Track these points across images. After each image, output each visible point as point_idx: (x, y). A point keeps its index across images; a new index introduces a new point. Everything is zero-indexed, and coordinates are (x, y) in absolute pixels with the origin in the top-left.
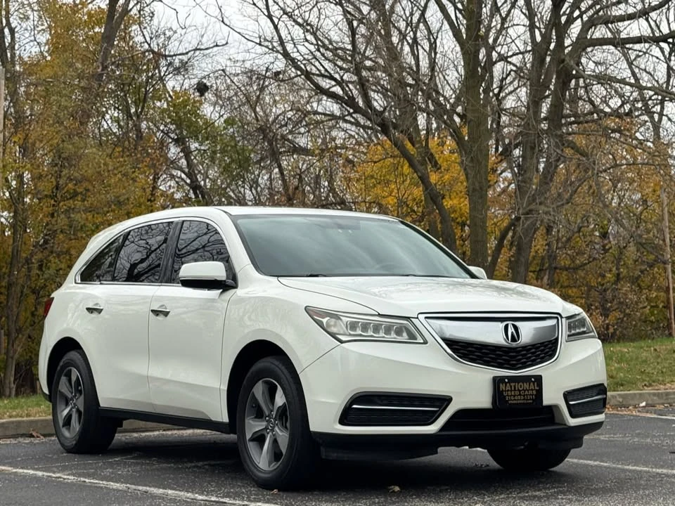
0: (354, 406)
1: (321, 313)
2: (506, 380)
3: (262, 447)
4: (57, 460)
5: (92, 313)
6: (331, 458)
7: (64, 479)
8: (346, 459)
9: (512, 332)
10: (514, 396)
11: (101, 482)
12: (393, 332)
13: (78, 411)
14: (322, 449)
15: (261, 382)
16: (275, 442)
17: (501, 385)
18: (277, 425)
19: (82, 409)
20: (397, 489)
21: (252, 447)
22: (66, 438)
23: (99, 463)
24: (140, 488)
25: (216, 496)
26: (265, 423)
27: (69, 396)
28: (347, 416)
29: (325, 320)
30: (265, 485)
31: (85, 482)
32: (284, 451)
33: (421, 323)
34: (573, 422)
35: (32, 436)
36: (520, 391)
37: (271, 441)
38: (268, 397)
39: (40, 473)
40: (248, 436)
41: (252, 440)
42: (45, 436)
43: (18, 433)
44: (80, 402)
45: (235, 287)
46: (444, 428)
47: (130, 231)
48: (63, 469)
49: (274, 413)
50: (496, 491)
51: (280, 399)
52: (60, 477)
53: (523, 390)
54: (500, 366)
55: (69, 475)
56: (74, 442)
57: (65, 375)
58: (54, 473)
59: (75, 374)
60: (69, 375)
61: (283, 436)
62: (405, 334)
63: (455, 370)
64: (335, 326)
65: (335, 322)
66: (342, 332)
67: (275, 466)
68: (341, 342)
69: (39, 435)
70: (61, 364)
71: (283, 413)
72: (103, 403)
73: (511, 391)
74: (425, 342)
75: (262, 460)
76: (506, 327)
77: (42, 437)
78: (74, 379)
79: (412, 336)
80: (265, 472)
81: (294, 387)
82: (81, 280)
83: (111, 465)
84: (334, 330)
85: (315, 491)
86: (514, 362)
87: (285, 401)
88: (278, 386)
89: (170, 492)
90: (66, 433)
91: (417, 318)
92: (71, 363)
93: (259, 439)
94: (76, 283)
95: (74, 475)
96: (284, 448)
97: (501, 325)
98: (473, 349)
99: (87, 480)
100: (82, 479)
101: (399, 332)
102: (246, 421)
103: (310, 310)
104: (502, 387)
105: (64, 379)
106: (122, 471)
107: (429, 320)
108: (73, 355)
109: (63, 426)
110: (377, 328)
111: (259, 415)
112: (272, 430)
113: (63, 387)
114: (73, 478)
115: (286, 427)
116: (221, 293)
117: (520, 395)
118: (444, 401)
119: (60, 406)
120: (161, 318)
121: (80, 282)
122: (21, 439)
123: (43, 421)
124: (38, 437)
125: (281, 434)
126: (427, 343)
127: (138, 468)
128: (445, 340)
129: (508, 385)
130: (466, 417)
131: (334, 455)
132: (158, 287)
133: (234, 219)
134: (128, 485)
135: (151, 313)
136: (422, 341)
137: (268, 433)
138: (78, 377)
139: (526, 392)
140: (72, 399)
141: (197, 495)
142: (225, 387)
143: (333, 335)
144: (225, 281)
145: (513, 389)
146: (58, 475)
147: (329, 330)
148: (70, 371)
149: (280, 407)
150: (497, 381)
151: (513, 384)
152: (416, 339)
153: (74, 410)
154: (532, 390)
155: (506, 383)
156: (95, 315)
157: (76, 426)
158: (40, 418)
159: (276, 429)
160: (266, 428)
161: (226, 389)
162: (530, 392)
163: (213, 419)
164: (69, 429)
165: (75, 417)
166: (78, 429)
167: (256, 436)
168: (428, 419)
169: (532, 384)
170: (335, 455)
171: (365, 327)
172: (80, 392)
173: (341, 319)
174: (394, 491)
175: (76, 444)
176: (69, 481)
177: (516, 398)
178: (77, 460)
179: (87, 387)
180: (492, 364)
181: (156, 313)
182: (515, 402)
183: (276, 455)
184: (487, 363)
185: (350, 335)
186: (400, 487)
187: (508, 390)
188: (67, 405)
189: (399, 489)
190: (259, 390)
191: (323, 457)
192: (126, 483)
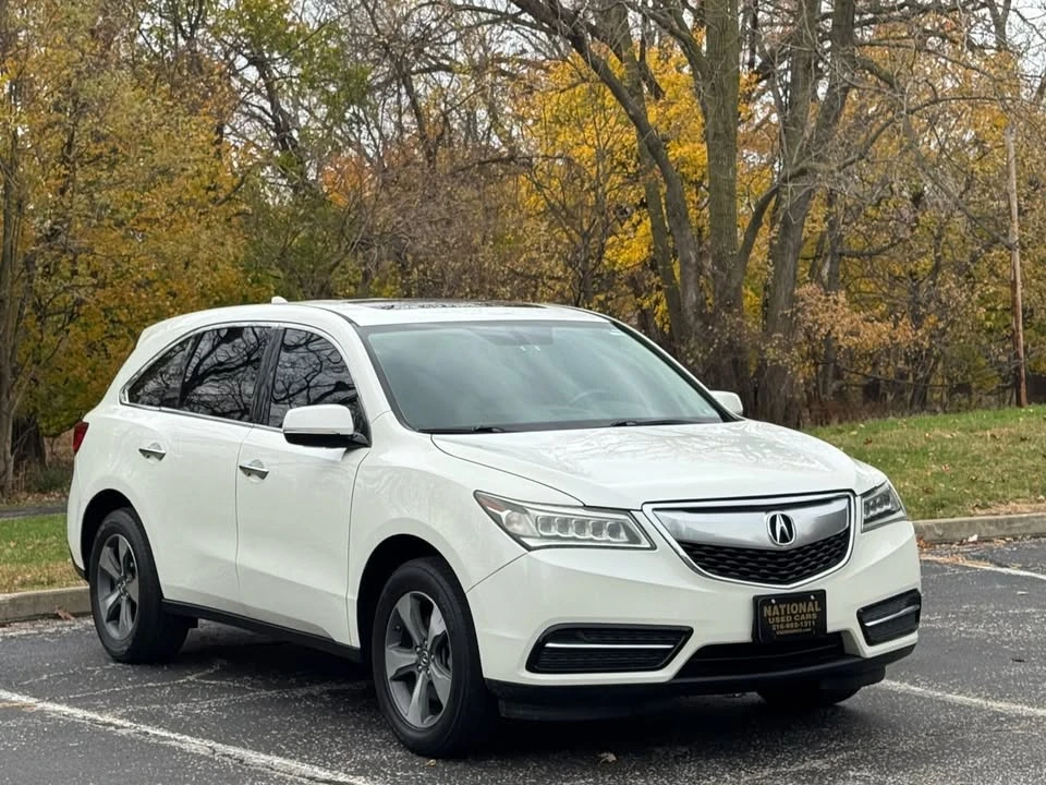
0: (549, 645)
1: (497, 502)
2: (773, 601)
3: (411, 691)
4: (101, 682)
5: (148, 457)
6: (513, 717)
7: (117, 727)
8: (536, 718)
9: (782, 528)
10: (785, 623)
11: (172, 736)
12: (604, 532)
13: (130, 599)
14: (501, 703)
15: (408, 595)
16: (430, 685)
17: (765, 608)
18: (433, 660)
19: (136, 599)
20: (612, 758)
21: (397, 690)
22: (113, 640)
23: (163, 687)
24: (232, 750)
25: (346, 772)
26: (415, 657)
27: (116, 576)
28: (538, 659)
29: (504, 515)
30: (421, 748)
31: (147, 733)
32: (444, 700)
33: (648, 518)
34: (870, 651)
35: (57, 617)
36: (793, 616)
37: (426, 683)
38: (418, 618)
39: (79, 713)
40: (391, 672)
41: (395, 679)
42: (76, 615)
43: (38, 612)
44: (134, 590)
45: (367, 444)
46: (681, 673)
47: (204, 333)
48: (114, 702)
49: (429, 643)
50: (756, 759)
51: (437, 625)
52: (110, 724)
53: (798, 613)
54: (764, 579)
55: (121, 717)
56: (125, 648)
57: (109, 545)
58: (100, 711)
59: (124, 545)
60: (115, 545)
61: (443, 682)
62: (623, 534)
63: (697, 588)
64: (519, 523)
65: (520, 518)
66: (529, 533)
67: (430, 721)
68: (529, 549)
69: (69, 616)
70: (103, 528)
71: (441, 645)
72: (168, 595)
73: (780, 616)
74: (654, 547)
75: (410, 709)
76: (773, 520)
77: (73, 618)
78: (122, 552)
79: (634, 539)
80: (416, 729)
81: (458, 610)
82: (130, 401)
83: (184, 694)
84: (518, 529)
85: (491, 758)
86: (785, 572)
87: (445, 628)
88: (436, 607)
89: (277, 761)
90: (113, 632)
91: (641, 510)
92: (118, 529)
93: (407, 678)
94: (121, 403)
95: (128, 717)
96: (444, 697)
97: (766, 517)
98: (724, 555)
99: (151, 731)
100: (144, 728)
101: (614, 531)
102: (387, 650)
103: (484, 498)
104: (767, 611)
105: (107, 550)
106: (204, 707)
107: (659, 514)
108: (119, 516)
109: (108, 621)
110: (581, 525)
111: (406, 642)
112: (427, 668)
113: (106, 561)
114: (128, 724)
115: (447, 667)
116: (346, 452)
117: (793, 621)
118: (681, 635)
119: (103, 590)
120: (254, 479)
121: (127, 402)
122: (40, 624)
123: (72, 593)
124: (67, 619)
125: (439, 676)
126: (655, 548)
127: (223, 700)
128: (680, 542)
129: (775, 607)
130: (713, 656)
131: (520, 712)
132: (249, 429)
133: (364, 333)
134: (213, 744)
135: (239, 470)
136: (648, 546)
137: (420, 672)
138: (129, 551)
139: (803, 617)
140: (120, 581)
141: (316, 769)
142: (354, 597)
143: (516, 538)
144: (352, 436)
145: (783, 613)
146: (107, 718)
147: (510, 529)
148: (117, 538)
149: (437, 637)
150: (759, 603)
151: (782, 607)
152: (639, 542)
153: (124, 598)
154: (811, 612)
155: (773, 605)
156: (153, 460)
157: (127, 622)
158: (67, 589)
159: (432, 666)
160: (417, 664)
161: (356, 598)
162: (809, 616)
163: (336, 639)
164: (117, 625)
165: (125, 610)
166: (130, 629)
167: (401, 673)
168: (657, 661)
169: (810, 604)
170: (521, 712)
171: (564, 524)
172: (132, 571)
173: (526, 512)
174: (607, 762)
175: (129, 650)
176: (124, 732)
177: (788, 626)
178: (130, 678)
179: (143, 566)
180: (752, 576)
181: (248, 471)
182: (786, 632)
183: (433, 704)
184: (744, 576)
185: (542, 537)
186: (616, 755)
187: (776, 616)
188: (113, 589)
189: (614, 758)
190: (405, 607)
191: (503, 715)
192: (209, 737)
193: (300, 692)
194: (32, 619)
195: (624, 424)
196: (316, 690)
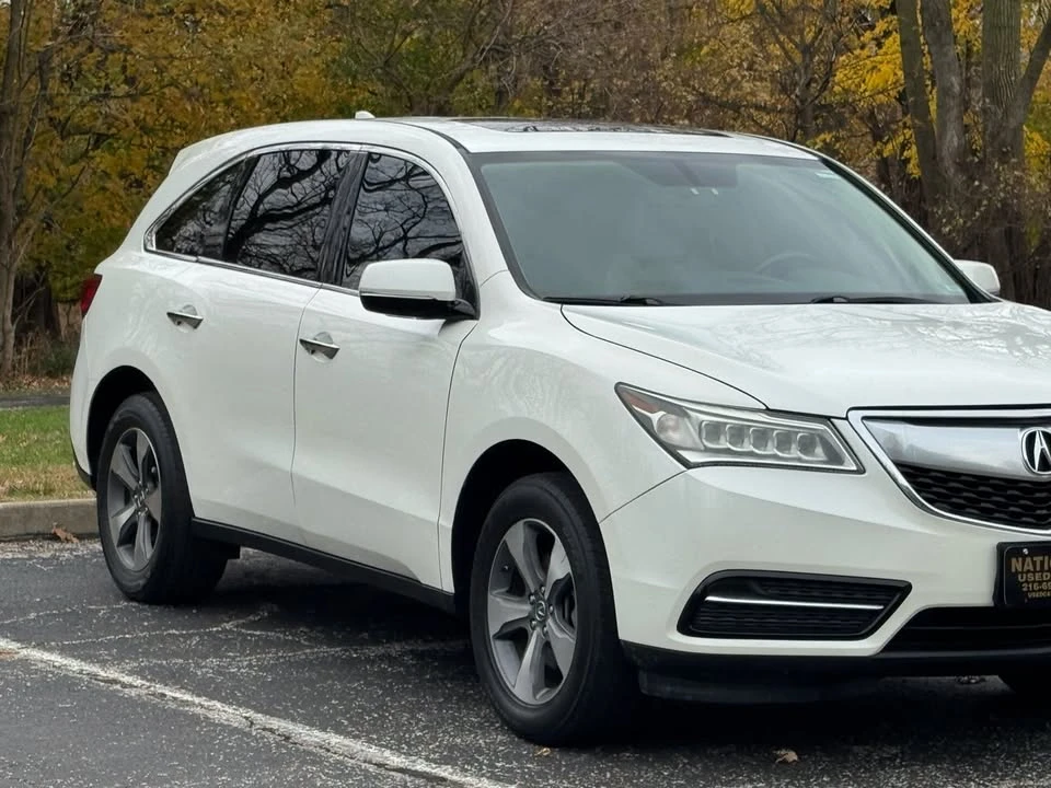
0: (710, 598)
1: (648, 400)
2: (1025, 551)
3: (521, 655)
4: (107, 626)
5: (179, 323)
6: (658, 694)
7: (124, 686)
8: (689, 698)
9: (1043, 451)
10: (1040, 583)
11: (197, 700)
12: (793, 446)
13: (149, 517)
14: (643, 678)
15: (521, 523)
16: (546, 647)
17: (1014, 560)
18: (552, 614)
19: (157, 516)
20: (792, 756)
21: (501, 652)
22: (124, 569)
23: (190, 636)
24: (275, 723)
25: (427, 759)
26: (527, 608)
27: (132, 484)
28: (694, 618)
29: (655, 417)
30: (532, 732)
31: (164, 695)
32: (565, 671)
33: (854, 429)
35: (55, 538)
37: (540, 646)
38: (534, 557)
39: (74, 665)
40: (494, 628)
41: (500, 636)
42: (81, 537)
43: (30, 531)
44: (155, 502)
45: (474, 316)
46: (894, 644)
47: (260, 156)
48: (123, 653)
49: (547, 590)
50: (992, 768)
51: (559, 566)
52: (115, 681)
54: (1014, 520)
55: (131, 673)
56: (142, 582)
57: (123, 443)
58: (103, 663)
59: (144, 443)
60: (131, 442)
61: (565, 644)
62: (819, 450)
63: (919, 529)
64: (675, 429)
65: (677, 422)
66: (689, 444)
67: (545, 696)
68: (688, 465)
69: (69, 536)
70: (116, 418)
71: (564, 593)
72: (200, 512)
73: (1035, 572)
74: (861, 471)
75: (519, 678)
76: (1031, 439)
77: (75, 540)
78: (141, 452)
79: (834, 457)
80: (525, 706)
81: (588, 546)
82: (158, 247)
83: (217, 646)
84: (674, 437)
85: (627, 750)
86: (1044, 512)
87: (568, 569)
88: (557, 537)
89: (335, 739)
90: (127, 561)
91: (847, 419)
92: (136, 420)
93: (516, 637)
94: (146, 250)
95: (140, 672)
96: (565, 663)
97: (1020, 435)
98: (959, 485)
99: (169, 693)
100: (159, 688)
101: (807, 445)
102: (490, 597)
103: (626, 390)
104: (1016, 564)
105: (121, 450)
106: (242, 665)
107: (870, 424)
108: (138, 403)
109: (118, 546)
110: (762, 436)
111: (517, 588)
112: (543, 624)
113: (120, 463)
114: (139, 682)
115: (571, 624)
116: (444, 325)
118: (894, 592)
119: (115, 504)
120: (320, 359)
121: (154, 249)
122: (32, 546)
123: (76, 506)
124: (67, 541)
125: (559, 635)
126: (864, 472)
127: (269, 657)
128: (898, 465)
129: (1028, 560)
130: (938, 623)
131: (666, 689)
132: (316, 290)
133: (475, 161)
134: (251, 713)
135: (300, 345)
136: (854, 468)
137: (533, 629)
138: (149, 452)
140: (137, 491)
141: (387, 753)
142: (448, 523)
143: (672, 450)
144: (452, 302)
145: (1038, 569)
146: (112, 674)
147: (662, 437)
148: (135, 434)
149: (558, 582)
150: (1006, 553)
151: (1038, 559)
152: (841, 462)
153: (142, 514)
155: (1024, 556)
156: (184, 329)
157: (145, 547)
158: (71, 501)
159: (550, 621)
160: (530, 618)
161: (450, 526)
163: (423, 582)
164: (131, 551)
165: (143, 531)
166: (149, 556)
167: (509, 629)
168: (861, 626)
170: (669, 689)
171: (738, 433)
172: (154, 478)
173: (689, 417)
174: (785, 762)
175: (144, 586)
176: (133, 693)
177: (1044, 586)
178: (146, 624)
179: (167, 472)
180: (997, 515)
181: (312, 348)
182: (1043, 594)
183: (550, 674)
184: (987, 515)
185: (707, 450)
186: (797, 754)
187: (1029, 571)
188: (127, 502)
189: (796, 758)
190: (517, 539)
191: (644, 691)
192: (247, 705)
193: (373, 651)
194: (21, 538)
195: (829, 300)
196: (396, 649)
